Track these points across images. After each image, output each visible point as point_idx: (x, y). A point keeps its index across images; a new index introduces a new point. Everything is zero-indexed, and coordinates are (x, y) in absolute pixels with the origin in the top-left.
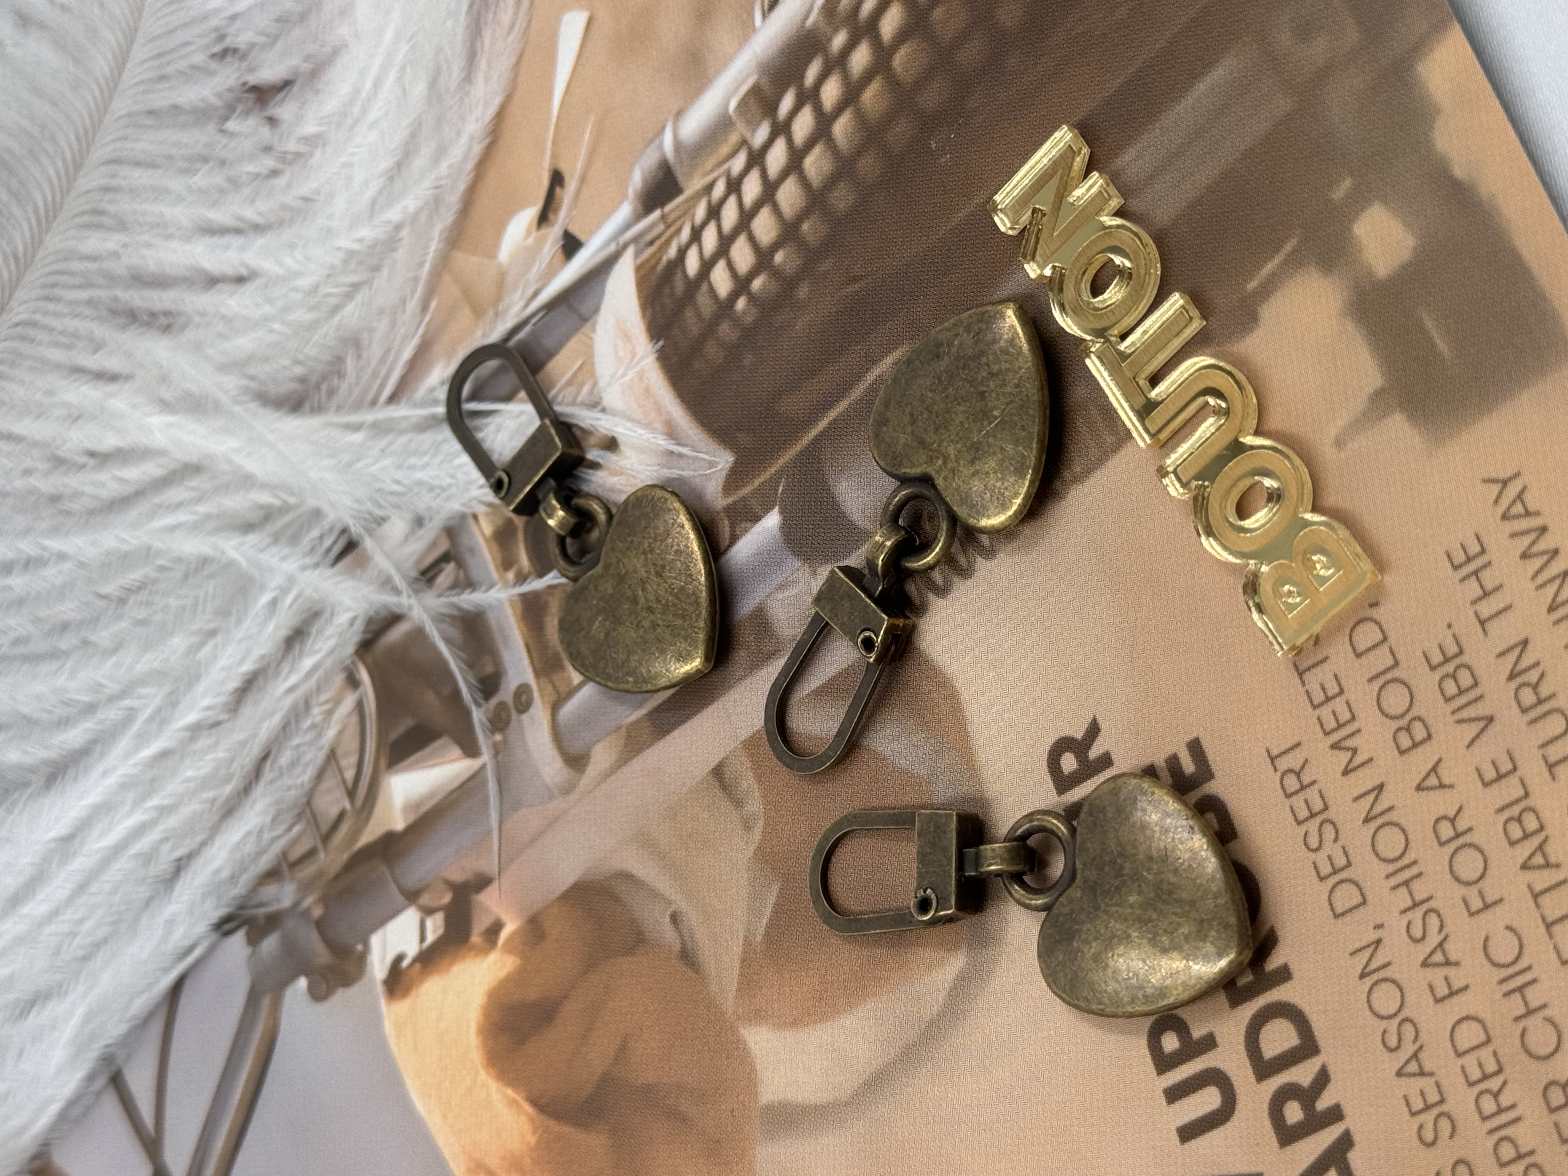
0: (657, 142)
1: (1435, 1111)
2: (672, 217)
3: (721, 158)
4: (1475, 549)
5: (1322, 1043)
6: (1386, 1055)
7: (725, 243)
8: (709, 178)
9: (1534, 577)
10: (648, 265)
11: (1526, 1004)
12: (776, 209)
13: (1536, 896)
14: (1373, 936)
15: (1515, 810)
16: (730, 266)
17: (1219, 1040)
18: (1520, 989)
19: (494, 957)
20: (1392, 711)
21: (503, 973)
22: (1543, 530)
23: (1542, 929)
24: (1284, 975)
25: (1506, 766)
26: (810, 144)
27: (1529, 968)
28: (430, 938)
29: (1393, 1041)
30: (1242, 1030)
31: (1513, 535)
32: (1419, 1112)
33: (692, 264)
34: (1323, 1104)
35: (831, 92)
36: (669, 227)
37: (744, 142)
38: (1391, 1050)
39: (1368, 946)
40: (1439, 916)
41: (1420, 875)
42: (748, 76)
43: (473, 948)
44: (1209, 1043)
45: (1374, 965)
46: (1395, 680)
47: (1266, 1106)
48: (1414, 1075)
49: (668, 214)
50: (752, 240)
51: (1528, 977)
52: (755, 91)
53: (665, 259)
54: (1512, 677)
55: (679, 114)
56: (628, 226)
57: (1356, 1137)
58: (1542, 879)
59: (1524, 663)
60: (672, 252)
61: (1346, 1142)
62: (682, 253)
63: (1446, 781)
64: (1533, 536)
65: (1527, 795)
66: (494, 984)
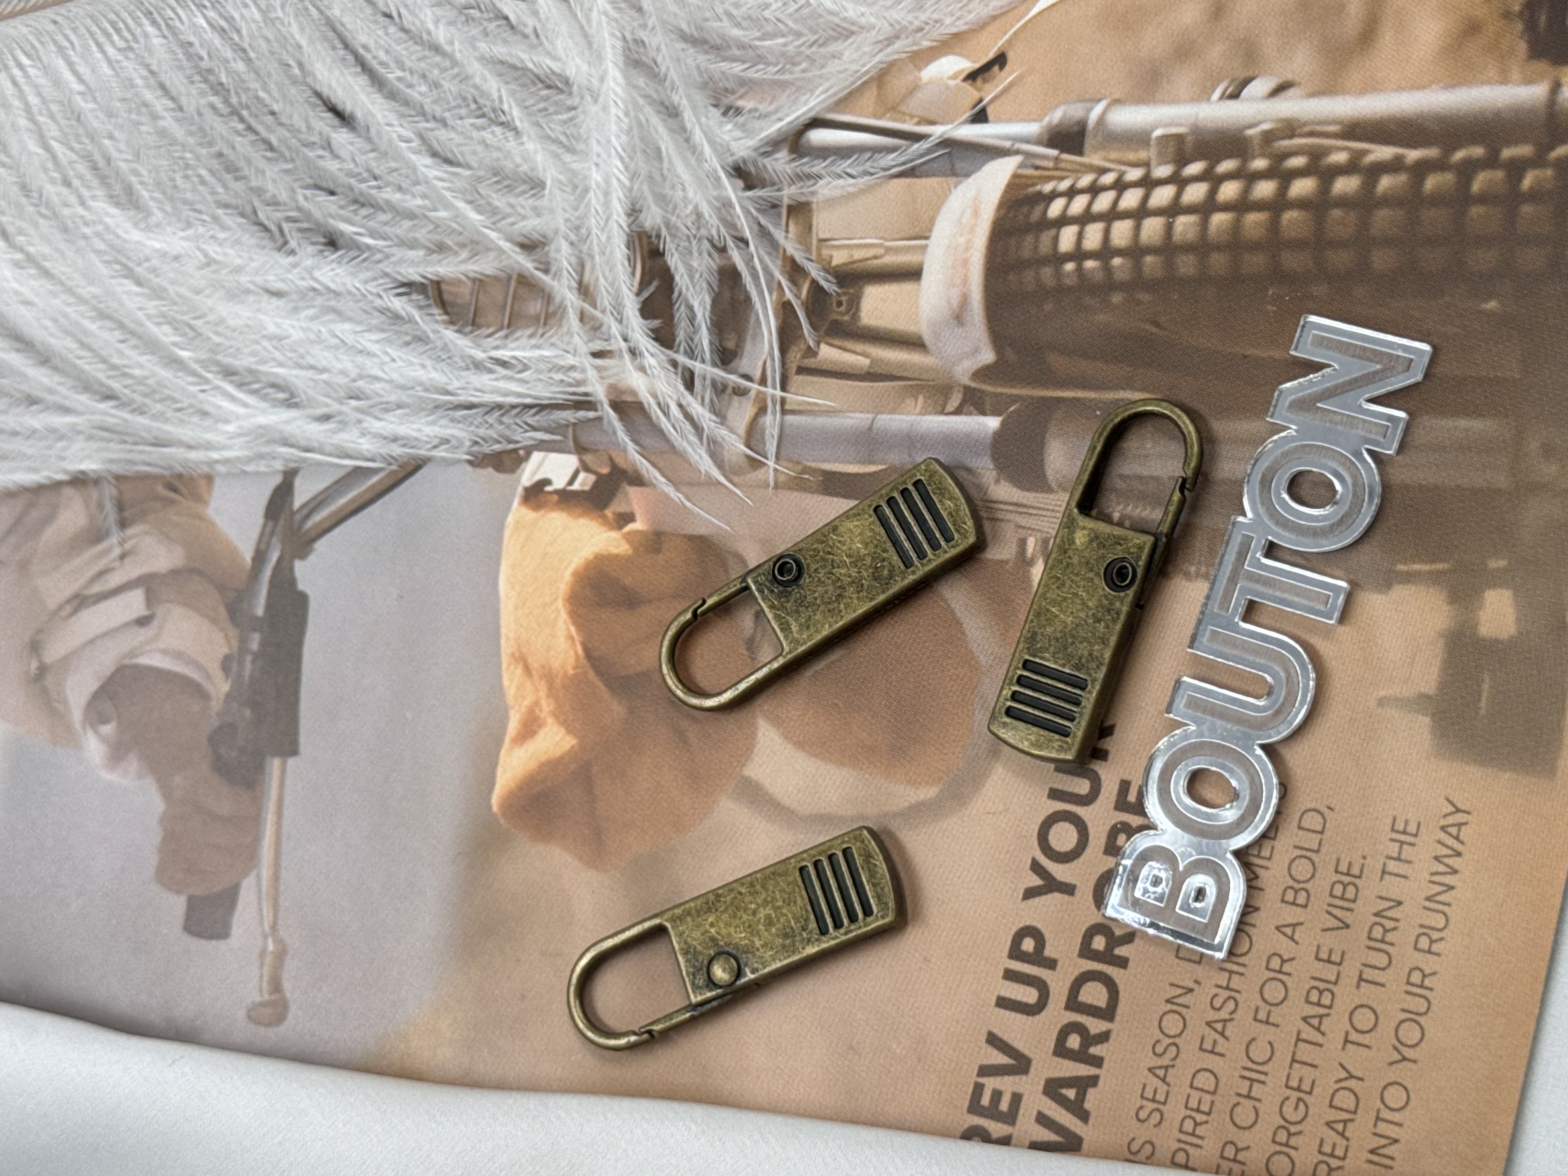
0: (1089, 105)
1: (1156, 1106)
2: (1063, 165)
3: (1123, 159)
4: (1412, 829)
5: (1118, 1018)
6: (1151, 1054)
7: (1087, 218)
8: (1107, 165)
9: (1432, 874)
10: (1024, 180)
11: (1250, 1090)
12: (1138, 228)
13: (1298, 1039)
14: (1191, 985)
15: (1322, 986)
16: (1080, 236)
17: (1058, 968)
18: (1252, 1080)
19: (614, 535)
20: (1293, 873)
21: (615, 551)
22: (1459, 854)
23: (1289, 1059)
24: (1122, 963)
25: (1336, 958)
26: (1191, 209)
27: (1266, 1074)
28: (576, 486)
29: (1159, 1049)
30: (1076, 973)
31: (1439, 842)
32: (1147, 1099)
33: (1055, 209)
34: (1094, 1050)
35: (1229, 190)
36: (1057, 169)
37: (1147, 164)
38: (1154, 1053)
39: (1183, 988)
40: (1237, 1005)
41: (1242, 974)
42: (1181, 125)
43: (604, 517)
44: (1051, 964)
45: (1180, 1000)
46: (1309, 859)
47: (1059, 1027)
48: (1158, 1077)
49: (1062, 161)
50: (1107, 232)
51: (1262, 1077)
52: (1179, 139)
53: (1038, 188)
54: (1376, 915)
55: (1117, 102)
56: (1028, 141)
57: (1101, 1083)
58: (1308, 1033)
59: (1389, 914)
60: (1048, 188)
61: (1093, 1081)
62: (1054, 195)
63: (1296, 937)
64: (1450, 852)
65: (1336, 983)
66: (605, 553)
